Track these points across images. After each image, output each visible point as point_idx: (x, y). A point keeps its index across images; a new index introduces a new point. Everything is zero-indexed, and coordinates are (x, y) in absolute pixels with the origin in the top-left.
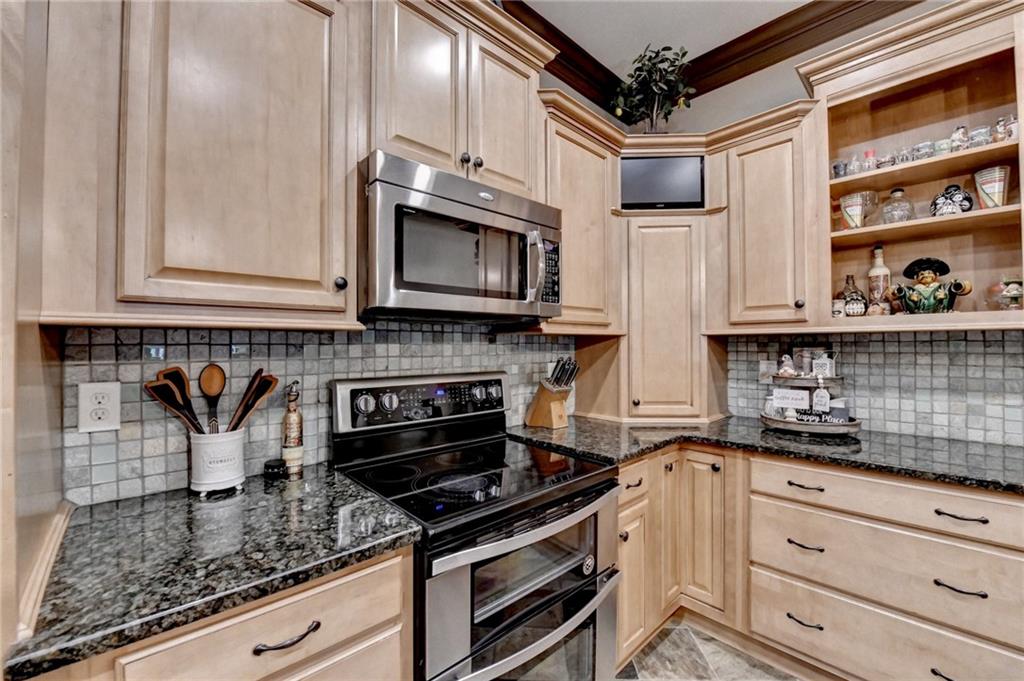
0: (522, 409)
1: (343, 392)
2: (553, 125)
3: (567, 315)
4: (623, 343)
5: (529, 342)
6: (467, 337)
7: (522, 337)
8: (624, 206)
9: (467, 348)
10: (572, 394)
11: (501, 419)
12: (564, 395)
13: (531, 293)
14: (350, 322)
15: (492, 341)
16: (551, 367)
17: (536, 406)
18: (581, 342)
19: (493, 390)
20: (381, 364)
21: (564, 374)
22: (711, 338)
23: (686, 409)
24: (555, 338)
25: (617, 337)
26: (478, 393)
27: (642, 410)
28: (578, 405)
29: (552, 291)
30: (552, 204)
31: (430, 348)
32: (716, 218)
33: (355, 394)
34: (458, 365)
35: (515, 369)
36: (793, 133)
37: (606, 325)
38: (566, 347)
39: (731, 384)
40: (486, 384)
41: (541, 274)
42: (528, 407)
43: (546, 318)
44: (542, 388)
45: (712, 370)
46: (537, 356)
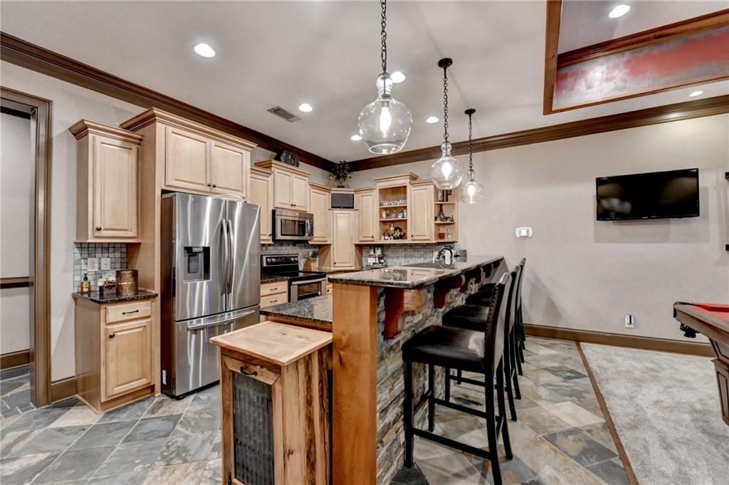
0: (303, 265)
1: (264, 257)
2: (312, 190)
3: (315, 239)
4: (332, 246)
5: (305, 246)
6: (288, 245)
7: (302, 245)
8: (332, 207)
9: (288, 248)
10: (317, 261)
11: (297, 267)
12: (315, 261)
13: (307, 235)
14: (271, 242)
15: (295, 246)
16: (311, 253)
17: (307, 264)
18: (320, 246)
19: (296, 259)
20: (269, 251)
21: (315, 255)
22: (356, 245)
23: (349, 265)
24: (312, 245)
25: (330, 245)
26: (292, 259)
27: (337, 265)
28: (319, 265)
29: (311, 234)
30: (311, 213)
31: (280, 248)
32: (357, 212)
33: (267, 258)
34: (286, 252)
35: (301, 254)
36: (372, 193)
37: (326, 241)
38: (315, 247)
39: (363, 258)
40: (295, 257)
41: (309, 229)
42: (304, 265)
43: (310, 240)
44: (308, 259)
45: (357, 254)
46: (307, 250)
